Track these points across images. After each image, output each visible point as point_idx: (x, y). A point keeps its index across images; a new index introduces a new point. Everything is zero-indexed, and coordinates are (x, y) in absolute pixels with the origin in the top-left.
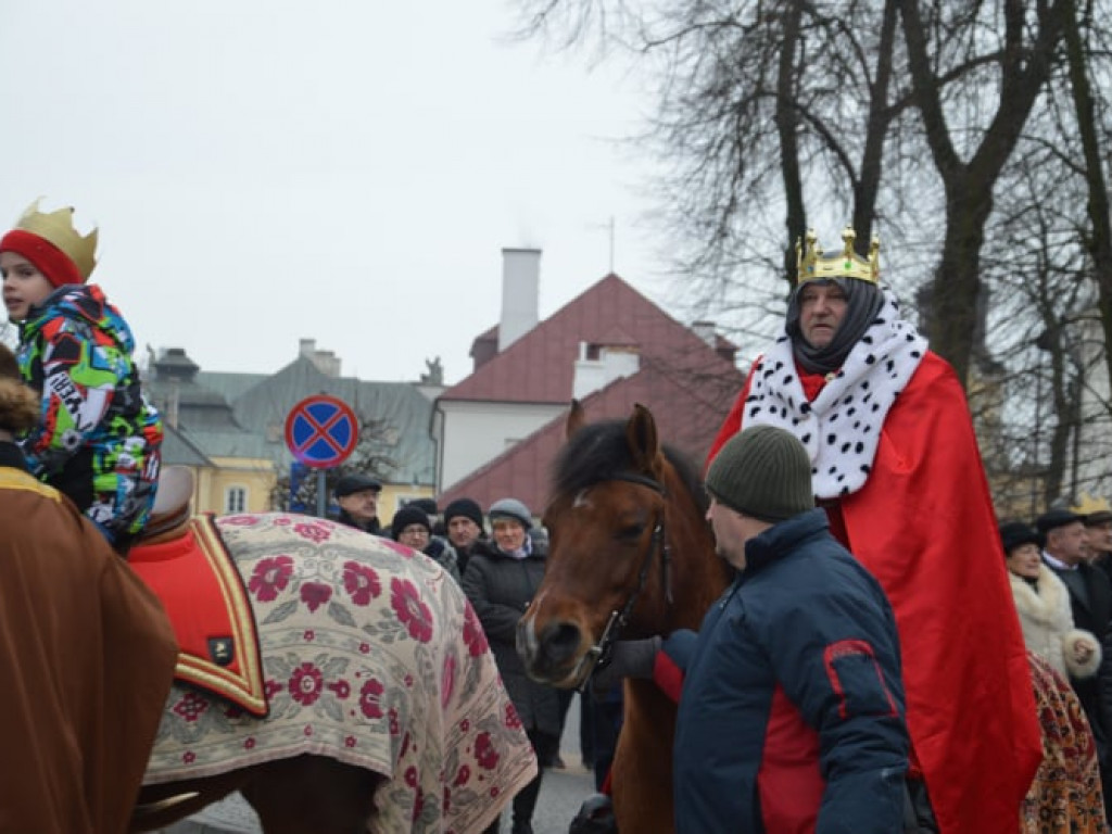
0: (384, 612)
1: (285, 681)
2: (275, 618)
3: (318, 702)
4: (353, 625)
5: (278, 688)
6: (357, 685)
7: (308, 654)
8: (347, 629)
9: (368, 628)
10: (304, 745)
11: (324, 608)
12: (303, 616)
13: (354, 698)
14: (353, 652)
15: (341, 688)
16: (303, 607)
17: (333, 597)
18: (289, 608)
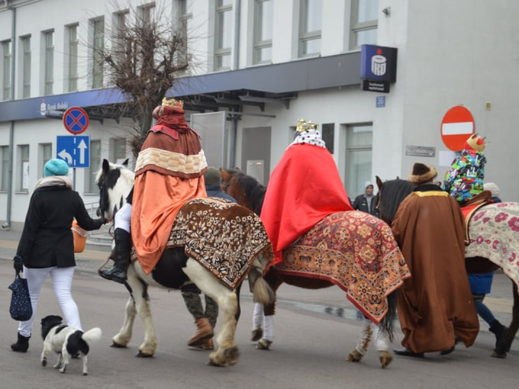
0: (505, 224)
1: (476, 239)
2: (476, 225)
3: (481, 245)
4: (494, 226)
5: (473, 241)
6: (492, 241)
7: (481, 233)
8: (492, 228)
9: (499, 228)
10: (477, 254)
11: (487, 223)
12: (482, 225)
13: (491, 245)
14: (493, 233)
15: (488, 242)
16: (482, 223)
17: (490, 220)
18: (479, 223)
